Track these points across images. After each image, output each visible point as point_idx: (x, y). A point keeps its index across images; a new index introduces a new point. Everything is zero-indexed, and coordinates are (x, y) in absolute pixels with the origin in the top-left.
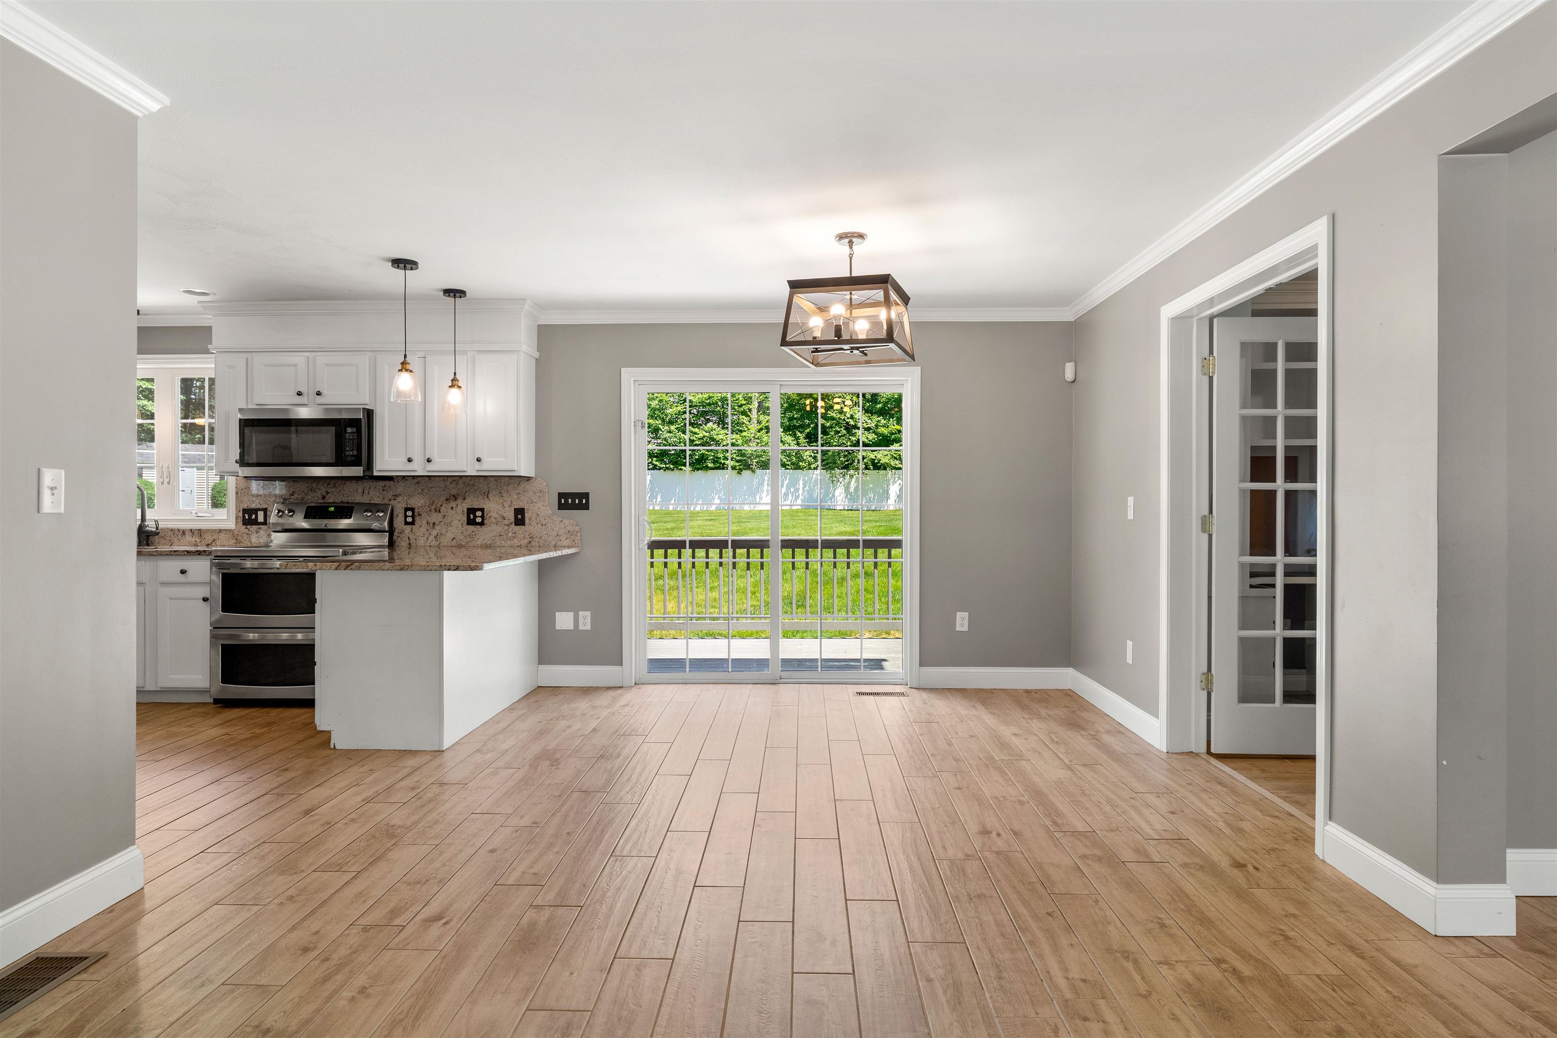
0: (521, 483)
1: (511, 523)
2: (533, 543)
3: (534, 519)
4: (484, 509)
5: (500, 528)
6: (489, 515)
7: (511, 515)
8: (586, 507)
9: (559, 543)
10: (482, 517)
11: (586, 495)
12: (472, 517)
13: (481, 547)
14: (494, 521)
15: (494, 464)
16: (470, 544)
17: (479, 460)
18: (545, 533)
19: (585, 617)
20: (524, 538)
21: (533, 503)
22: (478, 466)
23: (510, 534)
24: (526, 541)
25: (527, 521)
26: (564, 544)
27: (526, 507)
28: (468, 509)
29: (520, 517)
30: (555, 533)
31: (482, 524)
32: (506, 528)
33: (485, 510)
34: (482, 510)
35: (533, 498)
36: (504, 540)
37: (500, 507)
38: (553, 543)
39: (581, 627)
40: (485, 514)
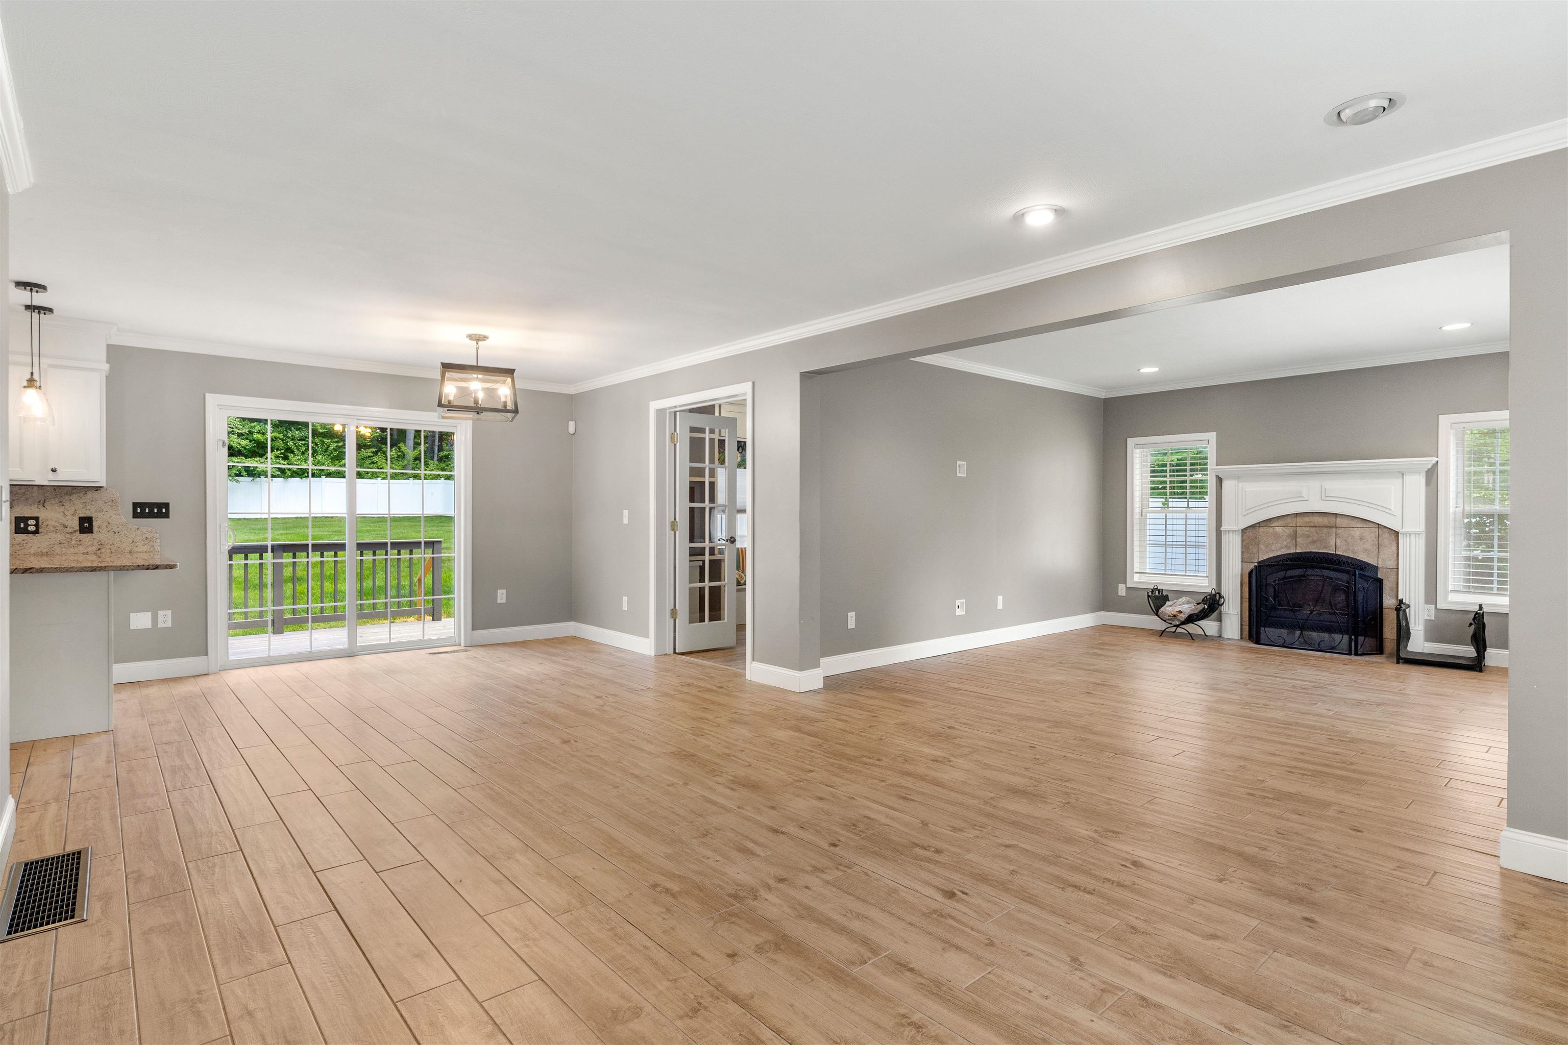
0: (88, 493)
1: (75, 531)
2: (103, 550)
3: (104, 527)
4: (38, 517)
5: (60, 536)
6: (45, 524)
7: (75, 524)
8: (166, 515)
9: (134, 549)
10: (37, 525)
11: (166, 505)
12: (22, 525)
13: (34, 555)
14: (53, 529)
15: (69, 475)
16: (20, 553)
17: (54, 470)
18: (118, 540)
19: (165, 616)
20: (92, 545)
21: (103, 511)
22: (51, 476)
23: (73, 542)
24: (94, 548)
25: (95, 529)
26: (140, 550)
27: (94, 515)
28: (16, 518)
29: (86, 525)
30: (131, 540)
31: (36, 532)
32: (69, 536)
33: (40, 519)
34: (37, 519)
35: (103, 507)
36: (65, 548)
37: (60, 516)
38: (128, 549)
39: (161, 625)
40: (40, 523)
